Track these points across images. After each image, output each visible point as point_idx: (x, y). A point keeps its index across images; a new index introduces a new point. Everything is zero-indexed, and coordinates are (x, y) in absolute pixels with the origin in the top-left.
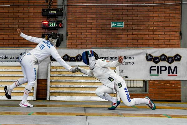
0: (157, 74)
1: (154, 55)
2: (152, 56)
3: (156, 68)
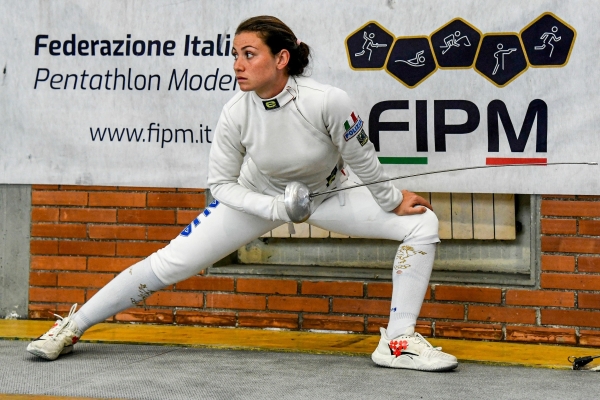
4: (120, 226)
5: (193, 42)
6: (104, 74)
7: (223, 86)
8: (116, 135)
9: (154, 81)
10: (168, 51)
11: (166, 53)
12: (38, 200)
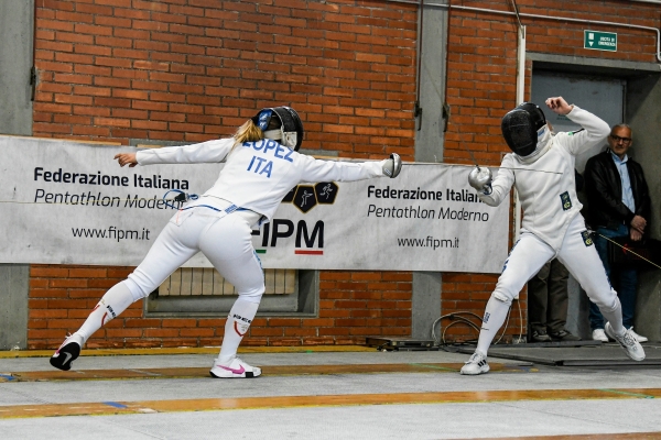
5: (139, 179)
6: (80, 194)
7: (159, 206)
8: (89, 233)
9: (116, 201)
10: (125, 183)
11: (123, 185)
12: (34, 274)
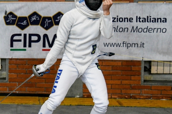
0: (22, 48)
1: (19, 14)
2: (14, 16)
3: (22, 38)
4: (113, 71)
5: (139, 18)
7: (150, 31)
8: (112, 45)
10: (131, 21)
11: (130, 21)
